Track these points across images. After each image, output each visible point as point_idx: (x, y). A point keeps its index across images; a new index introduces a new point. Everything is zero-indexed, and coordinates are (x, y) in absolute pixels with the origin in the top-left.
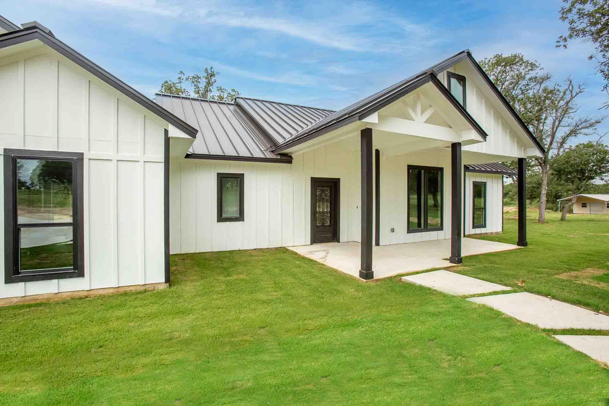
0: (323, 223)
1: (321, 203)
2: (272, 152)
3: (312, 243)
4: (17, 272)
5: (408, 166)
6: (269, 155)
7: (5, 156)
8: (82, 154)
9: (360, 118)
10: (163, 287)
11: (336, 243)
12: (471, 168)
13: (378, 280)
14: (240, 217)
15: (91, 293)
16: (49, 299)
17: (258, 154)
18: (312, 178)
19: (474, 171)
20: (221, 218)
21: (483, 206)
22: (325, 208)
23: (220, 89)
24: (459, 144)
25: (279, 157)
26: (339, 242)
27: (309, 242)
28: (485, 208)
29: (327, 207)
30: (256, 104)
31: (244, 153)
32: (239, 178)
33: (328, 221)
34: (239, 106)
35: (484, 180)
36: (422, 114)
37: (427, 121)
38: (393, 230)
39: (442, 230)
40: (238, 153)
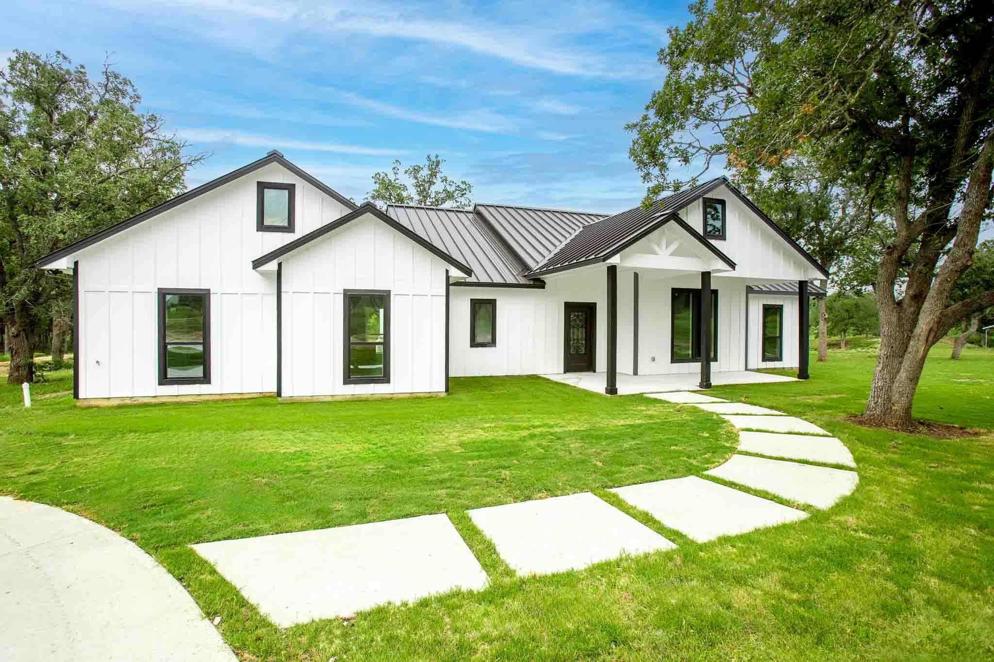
0: (577, 351)
1: (576, 330)
2: (525, 276)
3: (565, 372)
4: (349, 377)
5: (673, 289)
6: (522, 281)
7: (345, 295)
8: (390, 291)
9: (604, 260)
10: (444, 395)
11: (591, 374)
12: (756, 289)
13: (621, 396)
14: (493, 343)
15: (394, 396)
16: (367, 398)
17: (511, 280)
18: (566, 303)
19: (761, 292)
20: (474, 344)
21: (778, 335)
22: (579, 334)
23: (445, 180)
24: (709, 273)
25: (532, 283)
26: (595, 371)
27: (562, 371)
28: (781, 337)
29: (582, 333)
30: (499, 212)
31: (498, 279)
32: (492, 303)
33: (583, 349)
34: (479, 214)
35: (778, 303)
36: (667, 247)
37: (672, 254)
38: (653, 359)
39: (717, 361)
40: (492, 280)
